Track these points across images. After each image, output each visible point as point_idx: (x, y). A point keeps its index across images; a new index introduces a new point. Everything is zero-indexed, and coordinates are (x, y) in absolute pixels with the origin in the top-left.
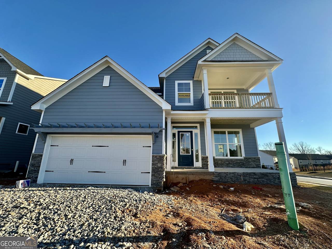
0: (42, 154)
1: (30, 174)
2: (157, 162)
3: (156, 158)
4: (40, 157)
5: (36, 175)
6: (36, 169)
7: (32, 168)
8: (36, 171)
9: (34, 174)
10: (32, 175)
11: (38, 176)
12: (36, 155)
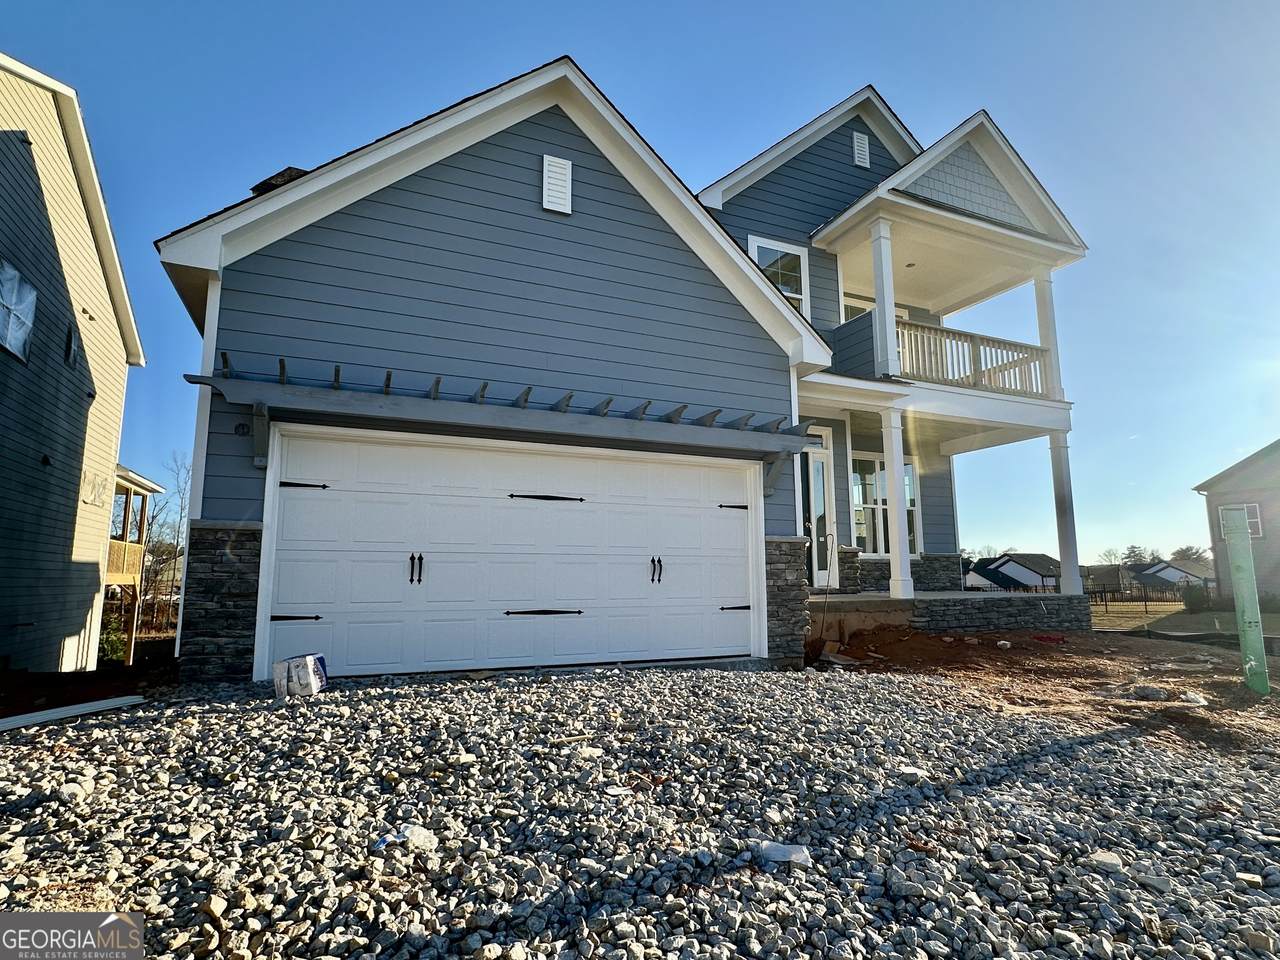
0: (253, 525)
1: (198, 635)
2: (783, 566)
3: (778, 552)
4: (248, 545)
5: (241, 641)
6: (235, 607)
7: (210, 605)
8: (233, 616)
9: (222, 633)
10: (212, 643)
11: (253, 645)
12: (216, 531)
